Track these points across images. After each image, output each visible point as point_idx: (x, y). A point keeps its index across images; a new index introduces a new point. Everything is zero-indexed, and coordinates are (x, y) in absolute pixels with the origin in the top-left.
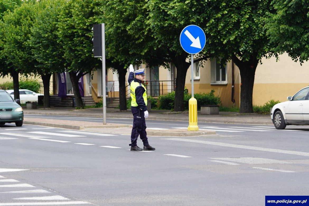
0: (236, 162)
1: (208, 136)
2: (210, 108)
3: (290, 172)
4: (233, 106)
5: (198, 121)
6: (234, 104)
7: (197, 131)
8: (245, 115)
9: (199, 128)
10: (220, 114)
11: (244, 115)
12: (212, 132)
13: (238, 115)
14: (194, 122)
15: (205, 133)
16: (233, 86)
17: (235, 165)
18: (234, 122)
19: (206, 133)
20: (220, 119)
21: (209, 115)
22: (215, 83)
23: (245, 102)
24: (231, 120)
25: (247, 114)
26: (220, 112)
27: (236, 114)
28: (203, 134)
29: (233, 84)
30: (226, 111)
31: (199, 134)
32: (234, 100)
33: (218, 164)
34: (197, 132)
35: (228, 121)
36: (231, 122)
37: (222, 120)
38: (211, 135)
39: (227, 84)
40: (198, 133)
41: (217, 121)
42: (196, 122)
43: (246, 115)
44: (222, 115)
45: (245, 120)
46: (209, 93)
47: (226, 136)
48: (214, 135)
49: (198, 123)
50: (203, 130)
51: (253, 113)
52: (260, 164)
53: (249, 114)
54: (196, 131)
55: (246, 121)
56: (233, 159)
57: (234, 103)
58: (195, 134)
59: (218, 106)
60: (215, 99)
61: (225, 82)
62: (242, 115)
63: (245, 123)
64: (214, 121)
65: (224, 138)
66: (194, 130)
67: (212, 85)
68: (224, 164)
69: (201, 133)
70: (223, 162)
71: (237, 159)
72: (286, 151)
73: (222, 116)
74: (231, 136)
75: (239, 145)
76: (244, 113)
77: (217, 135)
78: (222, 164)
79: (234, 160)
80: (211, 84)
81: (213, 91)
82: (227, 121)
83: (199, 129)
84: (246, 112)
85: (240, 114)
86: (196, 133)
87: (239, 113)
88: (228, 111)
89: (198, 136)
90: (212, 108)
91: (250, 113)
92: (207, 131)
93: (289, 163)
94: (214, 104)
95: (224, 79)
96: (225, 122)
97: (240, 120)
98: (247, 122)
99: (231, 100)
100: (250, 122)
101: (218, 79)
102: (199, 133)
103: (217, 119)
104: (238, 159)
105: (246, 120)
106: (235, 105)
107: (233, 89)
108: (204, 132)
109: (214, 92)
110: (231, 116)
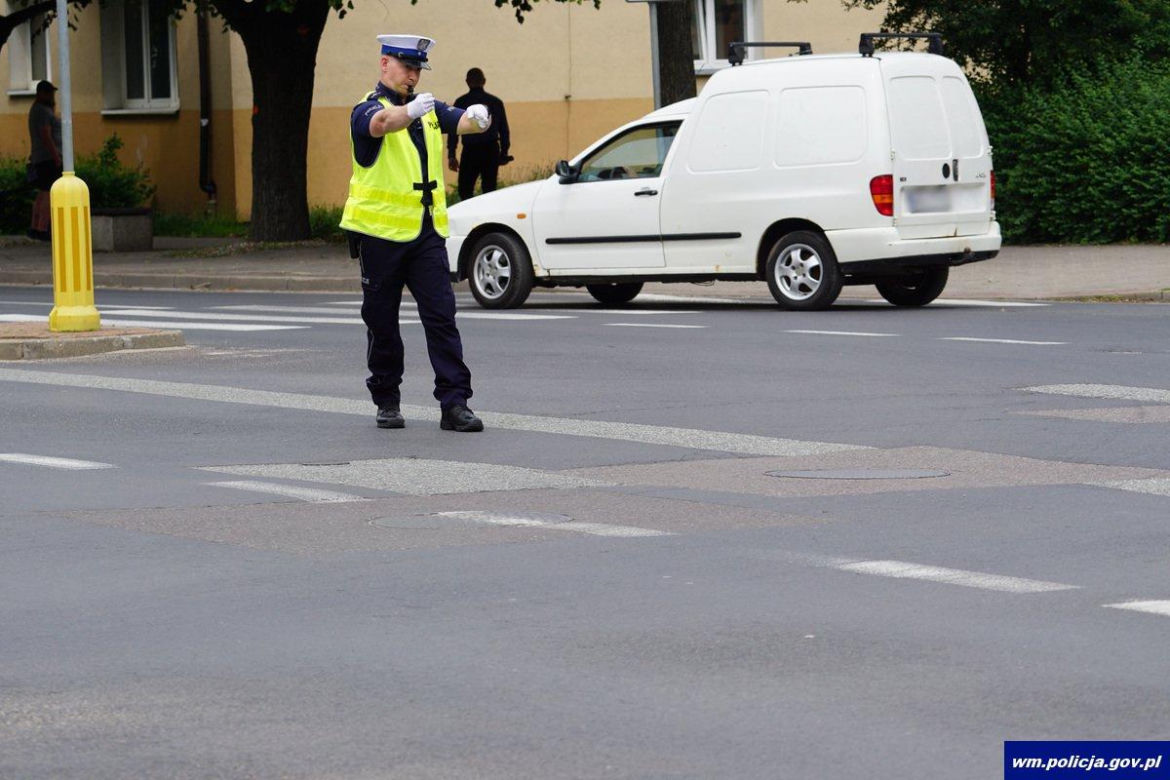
0: (341, 489)
1: (146, 353)
2: (111, 220)
3: (635, 532)
4: (209, 211)
5: (95, 283)
6: (213, 202)
7: (91, 330)
8: (276, 248)
9: (103, 317)
10: (157, 250)
11: (270, 248)
12: (165, 337)
13: (243, 252)
14: (77, 287)
15: (134, 340)
16: (205, 122)
17: (345, 503)
18: (231, 284)
19: (138, 343)
20: (166, 271)
21: (106, 252)
22: (121, 108)
23: (273, 192)
24: (218, 277)
25: (286, 244)
26: (156, 240)
27: (236, 245)
28: (124, 346)
29: (206, 109)
30: (178, 235)
31: (108, 345)
32: (213, 184)
33: (259, 500)
34: (95, 339)
35: (206, 280)
36: (220, 283)
37: (178, 276)
38: (165, 349)
39: (178, 112)
40: (100, 341)
41: (152, 281)
42: (89, 288)
43: (280, 249)
44: (167, 253)
45: (281, 274)
46: (97, 153)
47: (231, 353)
48: (177, 348)
49: (95, 291)
50: (119, 323)
51: (312, 242)
52: (461, 494)
53: (293, 244)
54: (91, 333)
55: (287, 278)
56: (317, 468)
57: (210, 198)
58: (82, 349)
59: (144, 212)
60: (125, 181)
61: (171, 104)
62: (261, 249)
63: (287, 288)
64: (139, 281)
65: (227, 361)
66: (78, 328)
67: (107, 118)
68: (292, 501)
69: (113, 340)
70: (278, 489)
71: (338, 470)
72: (550, 419)
73: (173, 256)
74: (256, 353)
75: (314, 398)
76: (268, 240)
77: (190, 347)
78: (279, 501)
79: (325, 473)
80: (104, 112)
81: (113, 145)
82: (200, 280)
83: (104, 322)
84: (282, 237)
85: (252, 244)
86: (93, 342)
87: (248, 241)
88: (187, 234)
89: (102, 356)
90: (121, 220)
91: (296, 240)
92: (139, 330)
93: (600, 483)
94: (123, 204)
95: (161, 90)
96: (191, 283)
97: (263, 274)
98: (294, 281)
99: (198, 185)
100: (309, 281)
101: (135, 92)
102: (104, 341)
103: (152, 272)
104: (344, 468)
105: (289, 274)
106: (216, 204)
107: (206, 135)
108: (126, 338)
109: (119, 148)
110: (214, 256)
